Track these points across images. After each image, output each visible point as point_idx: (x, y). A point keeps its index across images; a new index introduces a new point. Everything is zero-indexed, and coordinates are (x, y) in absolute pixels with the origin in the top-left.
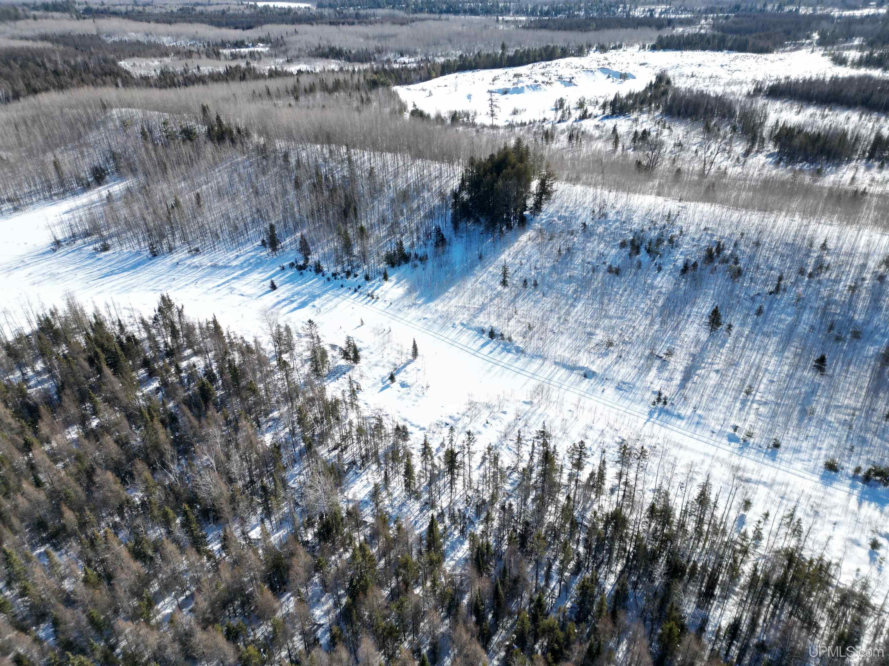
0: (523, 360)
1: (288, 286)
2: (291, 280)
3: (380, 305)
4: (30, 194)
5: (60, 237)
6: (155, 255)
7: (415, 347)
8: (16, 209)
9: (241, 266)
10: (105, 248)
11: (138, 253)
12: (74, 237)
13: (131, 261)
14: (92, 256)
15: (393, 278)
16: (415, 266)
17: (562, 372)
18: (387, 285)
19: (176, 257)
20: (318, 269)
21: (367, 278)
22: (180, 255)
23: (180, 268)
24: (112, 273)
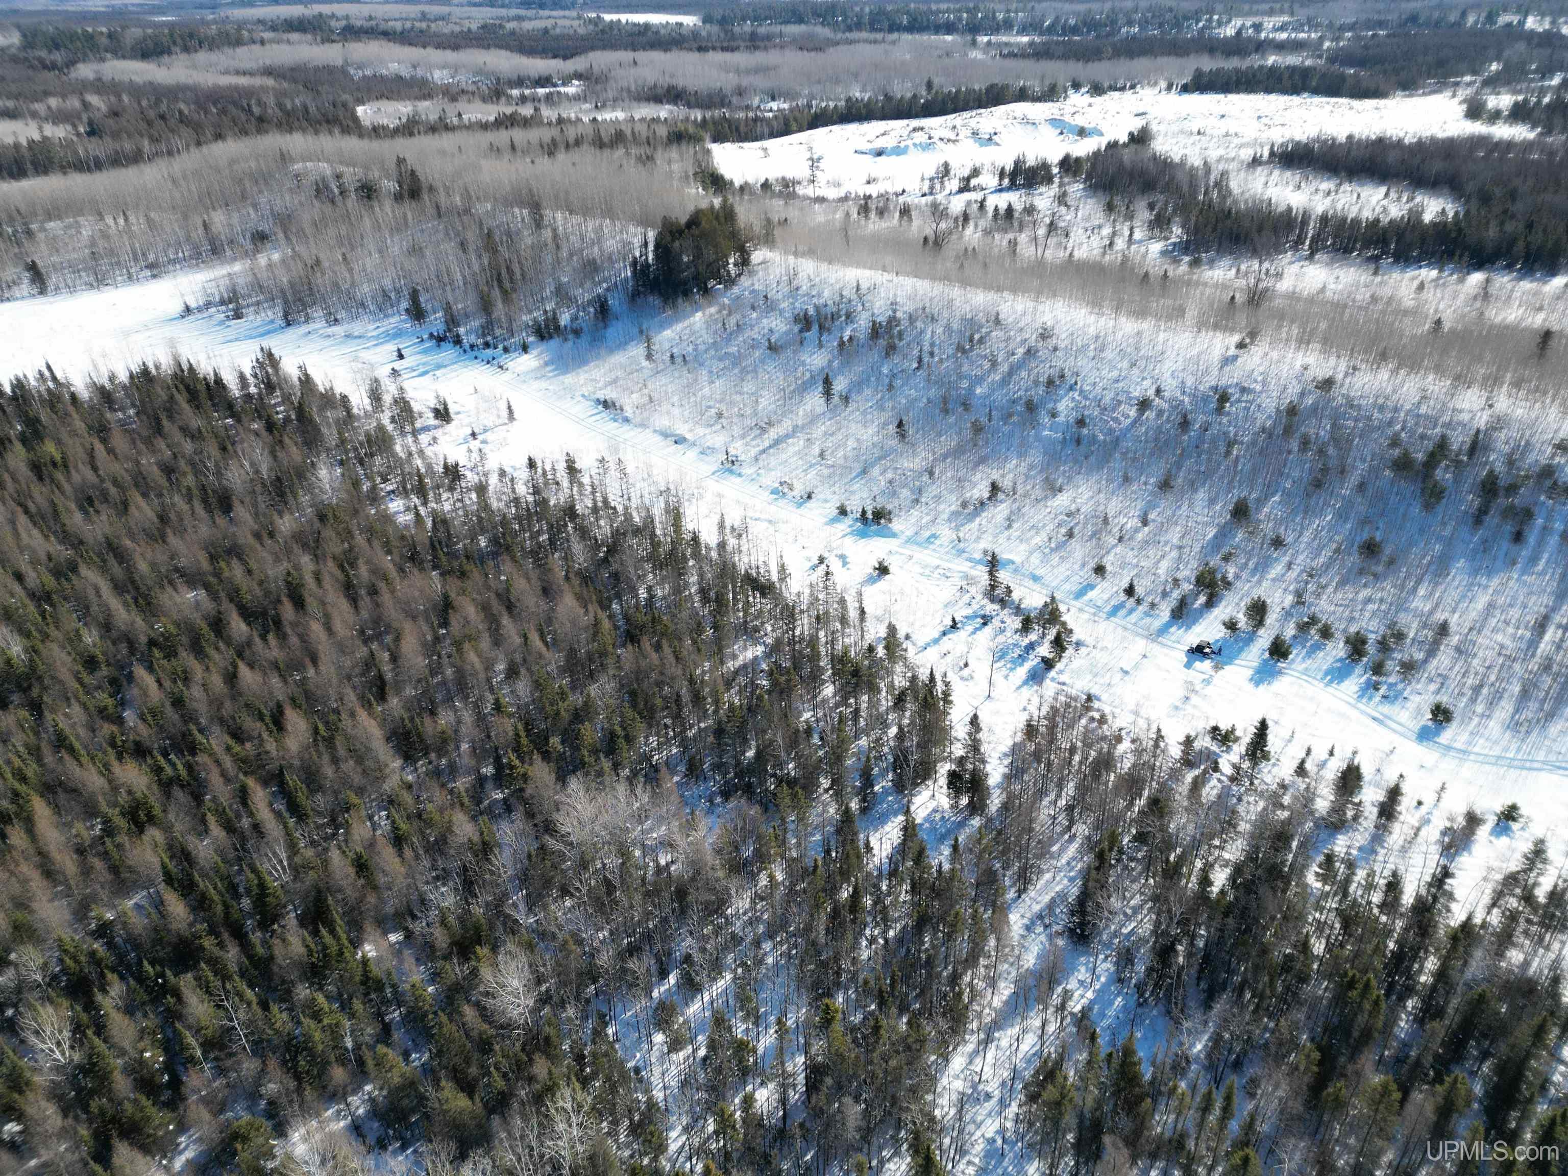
0: (626, 427)
1: (419, 357)
2: (425, 352)
3: (506, 376)
4: (174, 262)
5: (193, 304)
6: (289, 324)
7: (509, 407)
8: (154, 276)
9: (377, 337)
10: (238, 316)
11: (272, 321)
12: (208, 305)
13: (261, 330)
14: (221, 323)
15: (534, 352)
16: (566, 340)
17: (658, 438)
18: (525, 357)
19: (311, 326)
20: (458, 341)
21: (506, 350)
22: (318, 325)
23: (310, 337)
24: (237, 340)
